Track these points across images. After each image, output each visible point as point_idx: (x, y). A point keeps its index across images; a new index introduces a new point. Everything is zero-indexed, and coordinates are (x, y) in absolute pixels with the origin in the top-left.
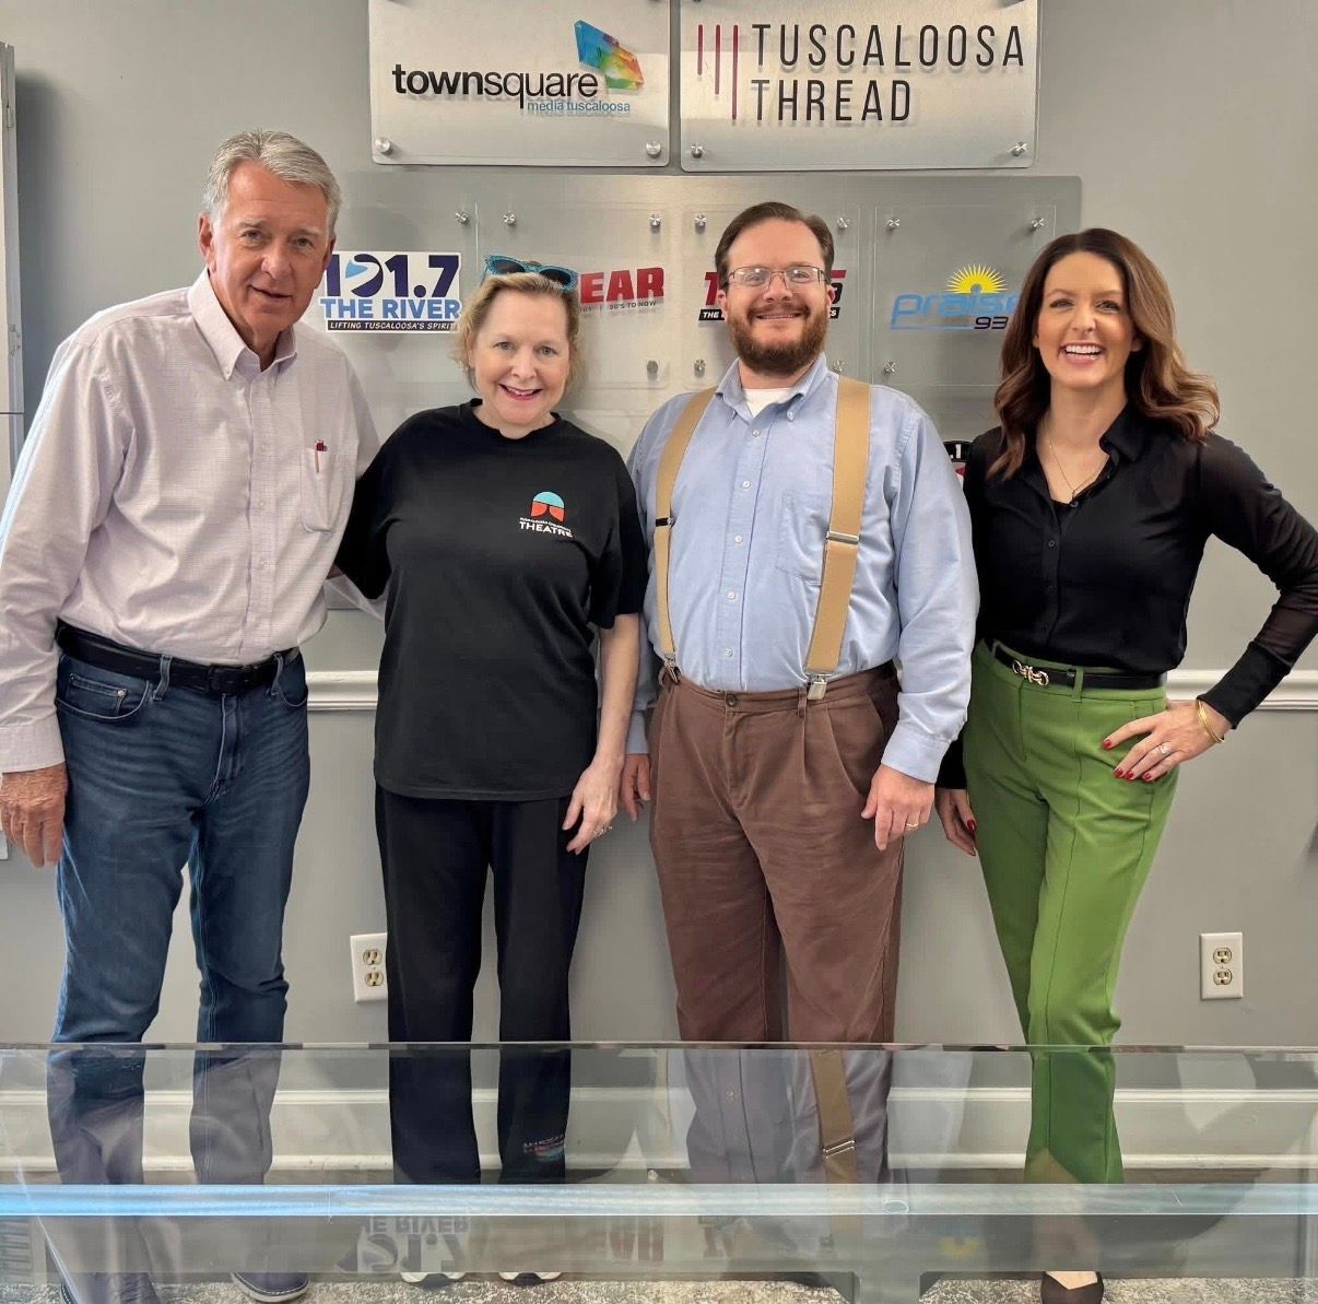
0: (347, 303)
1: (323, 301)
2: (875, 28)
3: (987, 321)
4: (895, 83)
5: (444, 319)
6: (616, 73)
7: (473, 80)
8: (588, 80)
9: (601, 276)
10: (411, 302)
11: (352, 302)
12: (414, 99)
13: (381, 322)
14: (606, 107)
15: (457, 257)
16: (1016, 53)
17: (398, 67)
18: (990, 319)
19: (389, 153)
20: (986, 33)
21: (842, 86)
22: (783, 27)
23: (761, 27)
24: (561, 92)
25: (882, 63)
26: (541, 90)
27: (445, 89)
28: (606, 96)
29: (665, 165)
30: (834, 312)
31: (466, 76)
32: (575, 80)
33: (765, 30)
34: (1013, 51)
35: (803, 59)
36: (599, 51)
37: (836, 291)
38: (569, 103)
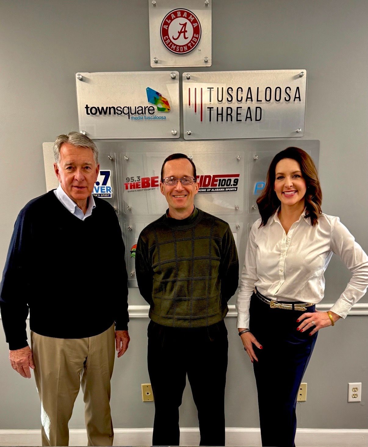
2: (250, 88)
4: (257, 108)
5: (106, 193)
6: (161, 106)
7: (112, 109)
8: (151, 108)
9: (157, 177)
10: (95, 187)
12: (93, 116)
14: (157, 118)
15: (109, 172)
17: (87, 105)
20: (288, 89)
21: (238, 109)
22: (218, 88)
23: (210, 88)
24: (142, 113)
25: (252, 101)
26: (135, 113)
27: (103, 113)
28: (157, 114)
29: (178, 138)
30: (235, 189)
31: (110, 108)
32: (147, 109)
33: (212, 89)
34: (297, 96)
35: (225, 100)
36: (155, 98)
37: (236, 182)
38: (145, 117)
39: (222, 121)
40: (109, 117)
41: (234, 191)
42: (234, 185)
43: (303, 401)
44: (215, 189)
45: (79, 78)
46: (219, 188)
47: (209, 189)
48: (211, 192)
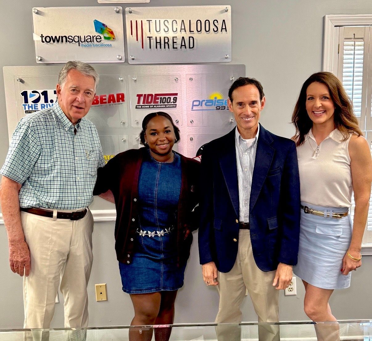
0: (30, 105)
1: (23, 105)
2: (183, 21)
3: (219, 108)
4: (189, 37)
6: (107, 35)
7: (64, 38)
9: (105, 96)
10: (49, 105)
11: (32, 105)
12: (48, 44)
14: (104, 45)
16: (225, 28)
17: (42, 35)
18: (220, 107)
19: (41, 60)
20: (215, 22)
21: (174, 38)
22: (156, 21)
23: (149, 21)
24: (91, 41)
25: (185, 31)
26: (85, 41)
27: (56, 41)
28: (104, 42)
29: (124, 62)
30: (175, 106)
31: (62, 37)
32: (95, 38)
33: (150, 22)
34: (224, 27)
35: (162, 30)
36: (102, 29)
37: (175, 99)
38: (93, 44)
39: (161, 48)
40: (61, 45)
41: (174, 107)
42: (173, 102)
44: (157, 105)
45: (34, 12)
46: (160, 105)
47: (152, 105)
48: (153, 109)
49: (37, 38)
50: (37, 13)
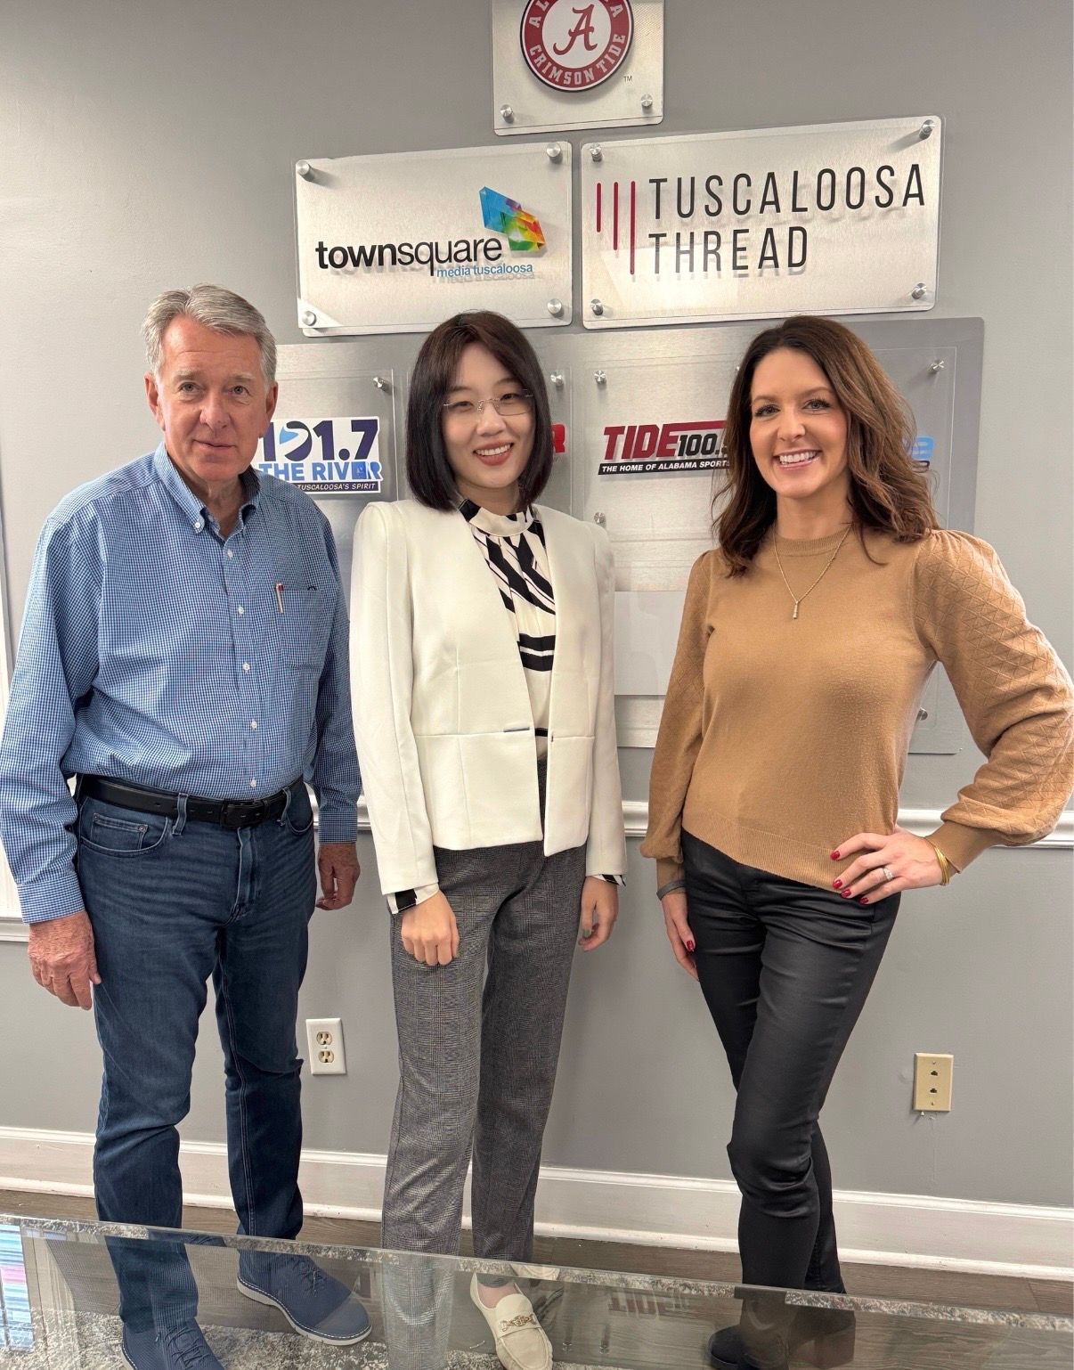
0: (281, 467)
2: (771, 176)
4: (792, 230)
5: (366, 480)
6: (519, 237)
7: (387, 252)
10: (337, 464)
11: (286, 465)
12: (338, 273)
13: (312, 484)
14: (509, 269)
15: (376, 421)
16: (917, 192)
17: (321, 244)
20: (885, 172)
21: (738, 235)
22: (680, 180)
23: (658, 182)
24: (468, 258)
25: (778, 210)
26: (449, 259)
27: (362, 262)
28: (509, 258)
29: (568, 323)
31: (381, 249)
32: (481, 246)
33: (662, 184)
34: (914, 190)
35: (699, 210)
36: (503, 216)
38: (475, 268)
39: (691, 269)
40: (378, 273)
43: (939, 1112)
44: (668, 463)
45: (301, 173)
46: (680, 462)
47: (651, 463)
48: (657, 473)
49: (307, 257)
50: (309, 177)
